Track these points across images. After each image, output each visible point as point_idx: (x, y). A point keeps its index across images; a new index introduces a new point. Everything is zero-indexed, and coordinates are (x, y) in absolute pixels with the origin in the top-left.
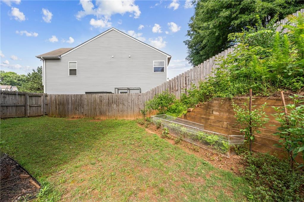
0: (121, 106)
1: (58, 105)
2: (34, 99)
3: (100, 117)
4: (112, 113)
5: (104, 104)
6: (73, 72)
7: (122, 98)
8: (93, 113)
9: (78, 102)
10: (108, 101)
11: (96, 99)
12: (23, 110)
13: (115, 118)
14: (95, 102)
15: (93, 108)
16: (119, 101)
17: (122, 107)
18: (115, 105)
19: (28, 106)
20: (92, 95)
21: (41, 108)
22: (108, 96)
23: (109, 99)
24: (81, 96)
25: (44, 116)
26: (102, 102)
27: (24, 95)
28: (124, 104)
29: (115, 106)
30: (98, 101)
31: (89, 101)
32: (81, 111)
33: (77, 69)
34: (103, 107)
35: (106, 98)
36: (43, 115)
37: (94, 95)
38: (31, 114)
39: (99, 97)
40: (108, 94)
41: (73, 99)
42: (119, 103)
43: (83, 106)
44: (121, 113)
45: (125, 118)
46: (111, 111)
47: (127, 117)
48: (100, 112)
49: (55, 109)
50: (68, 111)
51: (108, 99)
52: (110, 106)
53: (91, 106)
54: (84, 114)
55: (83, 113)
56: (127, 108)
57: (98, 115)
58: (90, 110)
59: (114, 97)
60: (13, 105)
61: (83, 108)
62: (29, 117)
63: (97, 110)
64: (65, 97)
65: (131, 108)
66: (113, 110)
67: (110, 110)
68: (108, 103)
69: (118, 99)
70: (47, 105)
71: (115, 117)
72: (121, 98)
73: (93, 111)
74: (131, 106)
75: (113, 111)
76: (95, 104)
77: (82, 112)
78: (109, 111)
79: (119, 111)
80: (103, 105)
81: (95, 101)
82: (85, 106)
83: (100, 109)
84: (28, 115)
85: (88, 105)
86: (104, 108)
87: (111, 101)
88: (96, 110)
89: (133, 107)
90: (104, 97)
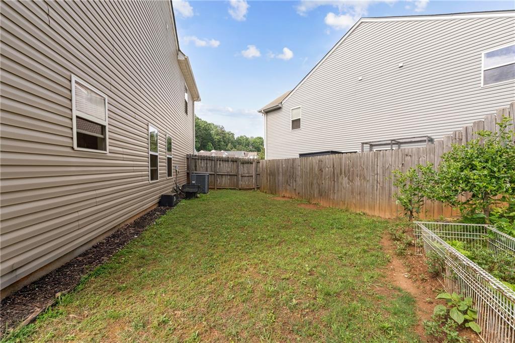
0: (357, 182)
1: (269, 175)
2: (245, 165)
3: (319, 200)
4: (339, 194)
5: (325, 176)
6: (296, 124)
7: (360, 162)
8: (308, 193)
9: (290, 170)
10: (332, 169)
11: (312, 165)
12: (235, 180)
13: (344, 208)
14: (312, 172)
15: (308, 183)
16: (353, 170)
17: (361, 184)
18: (346, 178)
19: (240, 176)
20: (307, 159)
21: (253, 179)
22: (333, 159)
23: (334, 167)
24: (294, 160)
25: (256, 189)
26: (322, 171)
27: (236, 161)
28: (364, 178)
29: (345, 180)
30: (316, 169)
31: (304, 170)
32: (293, 186)
33: (301, 118)
34: (323, 182)
35: (328, 164)
36: (254, 189)
37: (310, 158)
38: (243, 186)
39: (318, 162)
40: (332, 155)
41: (284, 166)
42: (353, 174)
43: (296, 178)
44: (359, 198)
45: (367, 211)
46: (338, 191)
47: (372, 208)
48: (319, 191)
49: (266, 181)
50: (279, 186)
51: (332, 167)
52: (335, 180)
53: (306, 178)
54: (297, 192)
55: (295, 190)
56: (373, 186)
57: (315, 195)
58: (305, 186)
59: (343, 161)
60: (226, 174)
61: (295, 181)
62: (240, 189)
63: (315, 186)
64: (275, 163)
65: (383, 188)
66: (341, 189)
67: (336, 188)
68: (332, 173)
69: (351, 164)
70: (259, 174)
71: (345, 204)
72: (359, 164)
73: (308, 188)
74: (383, 182)
75: (341, 191)
76: (311, 175)
77: (294, 188)
78: (334, 191)
79: (352, 193)
80: (323, 177)
81: (312, 169)
82: (298, 179)
83: (319, 185)
84: (240, 187)
85: (302, 177)
86: (326, 183)
87: (337, 171)
88: (313, 187)
89: (387, 186)
90: (326, 162)
